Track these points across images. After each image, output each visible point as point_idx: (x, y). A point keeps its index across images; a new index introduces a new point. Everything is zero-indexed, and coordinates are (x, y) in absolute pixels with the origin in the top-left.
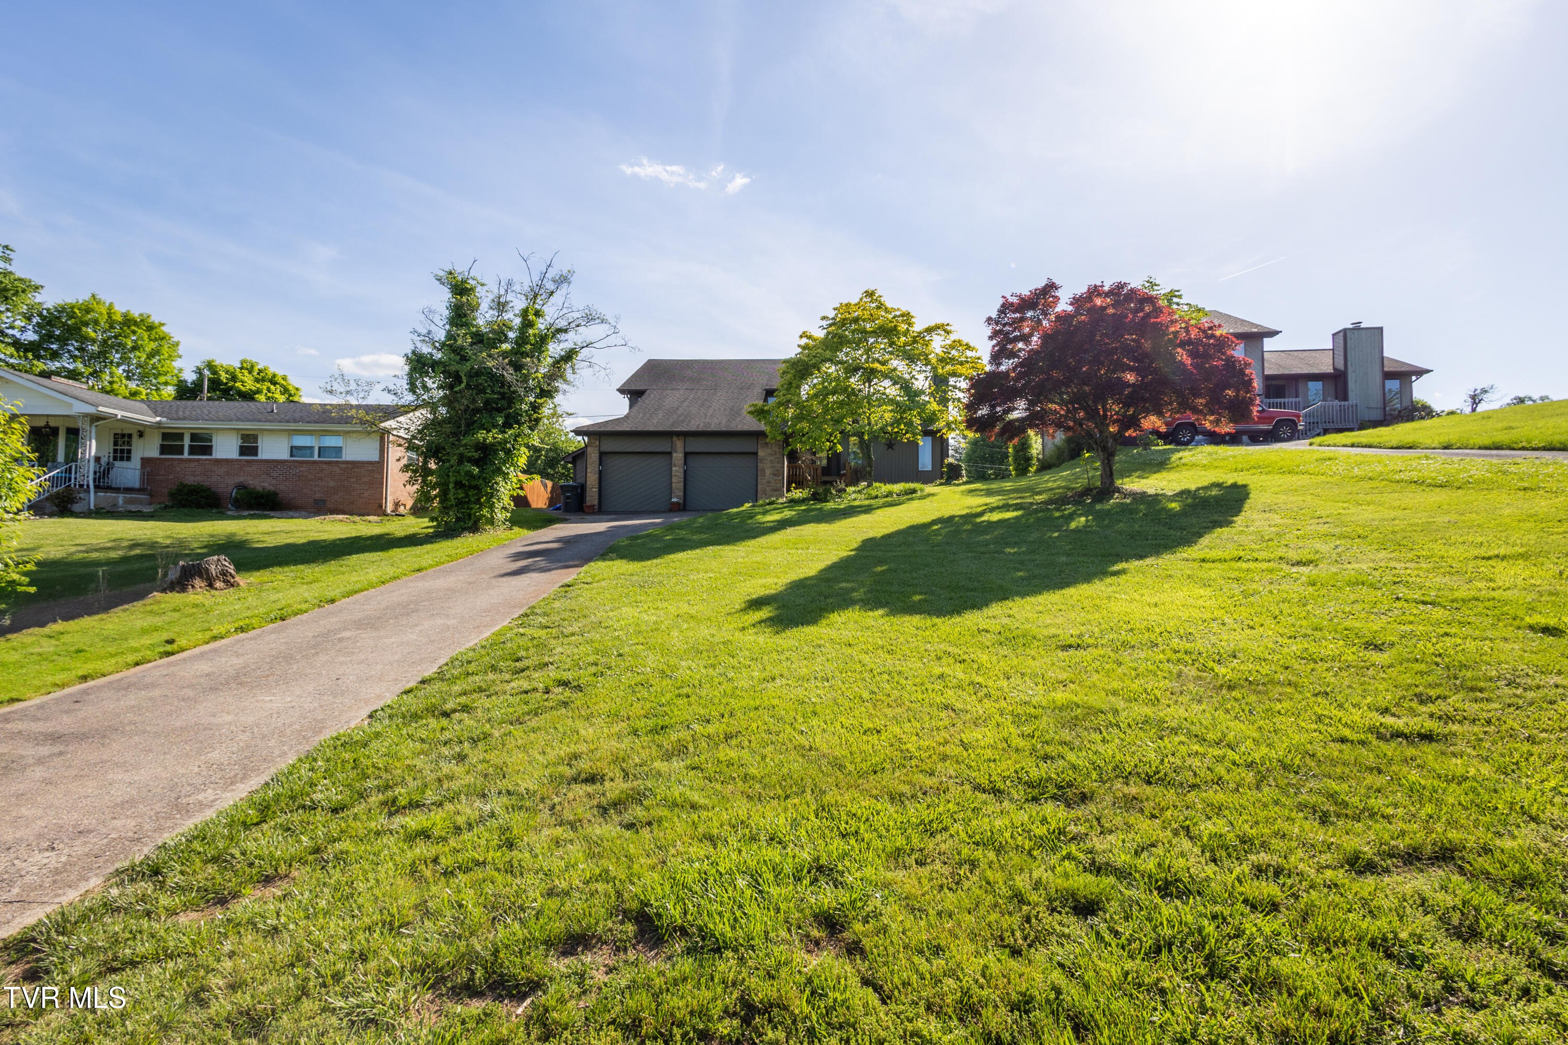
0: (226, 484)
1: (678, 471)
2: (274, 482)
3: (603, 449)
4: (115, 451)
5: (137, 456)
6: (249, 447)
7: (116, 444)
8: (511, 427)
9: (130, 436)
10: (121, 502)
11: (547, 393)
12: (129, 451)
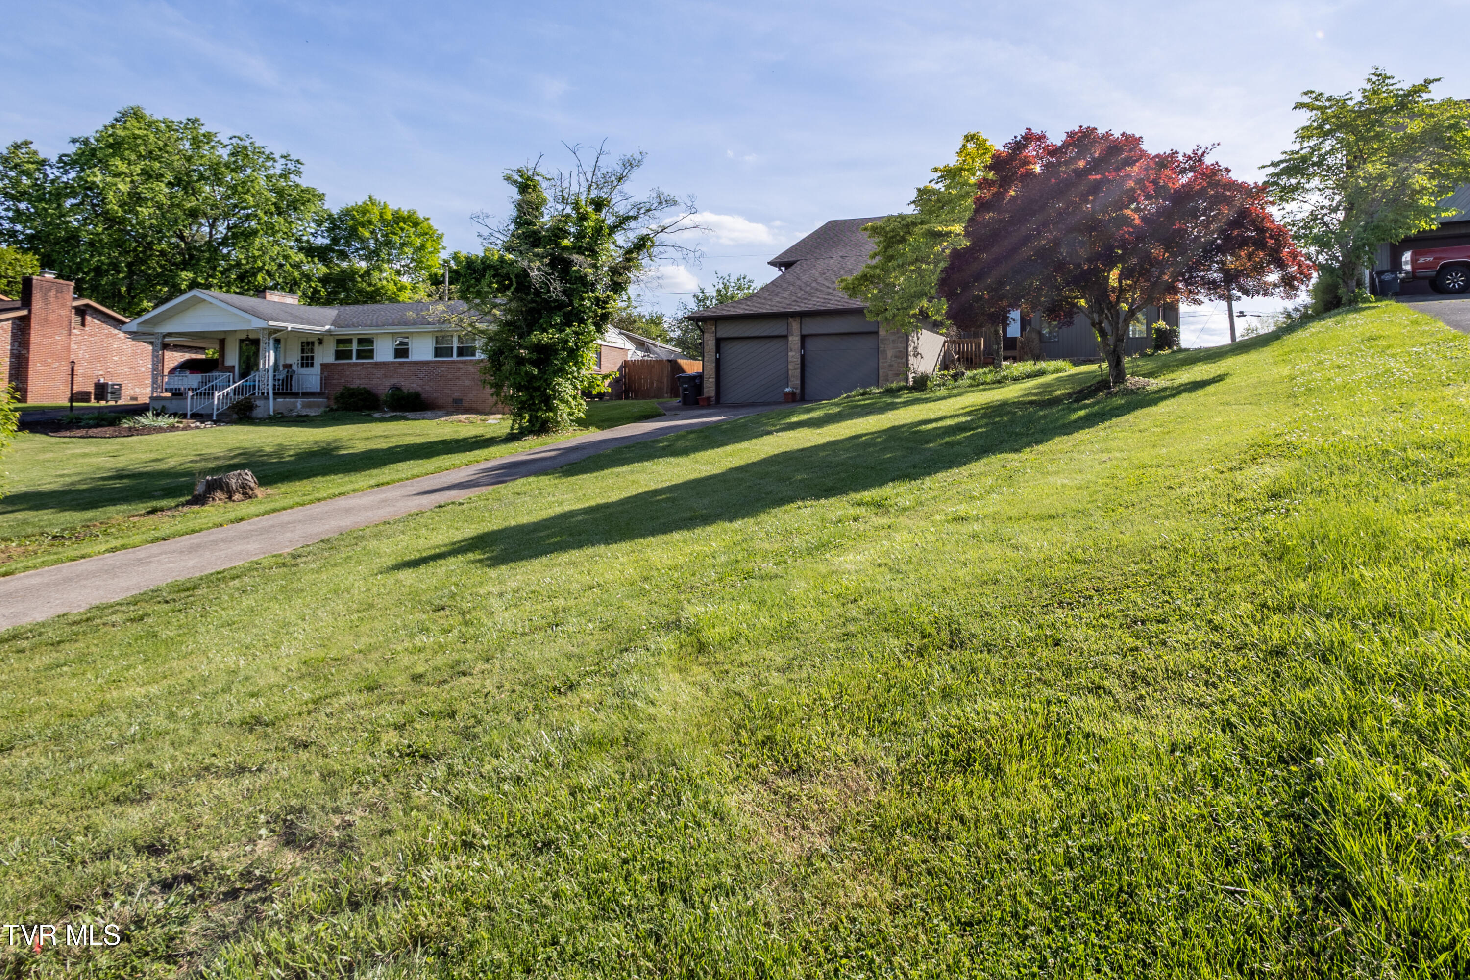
0: (382, 386)
1: (794, 356)
2: (421, 382)
3: (719, 335)
4: (302, 358)
5: (318, 362)
6: (402, 352)
7: (303, 351)
8: (570, 326)
9: (313, 343)
10: (299, 406)
11: (617, 287)
12: (312, 358)
